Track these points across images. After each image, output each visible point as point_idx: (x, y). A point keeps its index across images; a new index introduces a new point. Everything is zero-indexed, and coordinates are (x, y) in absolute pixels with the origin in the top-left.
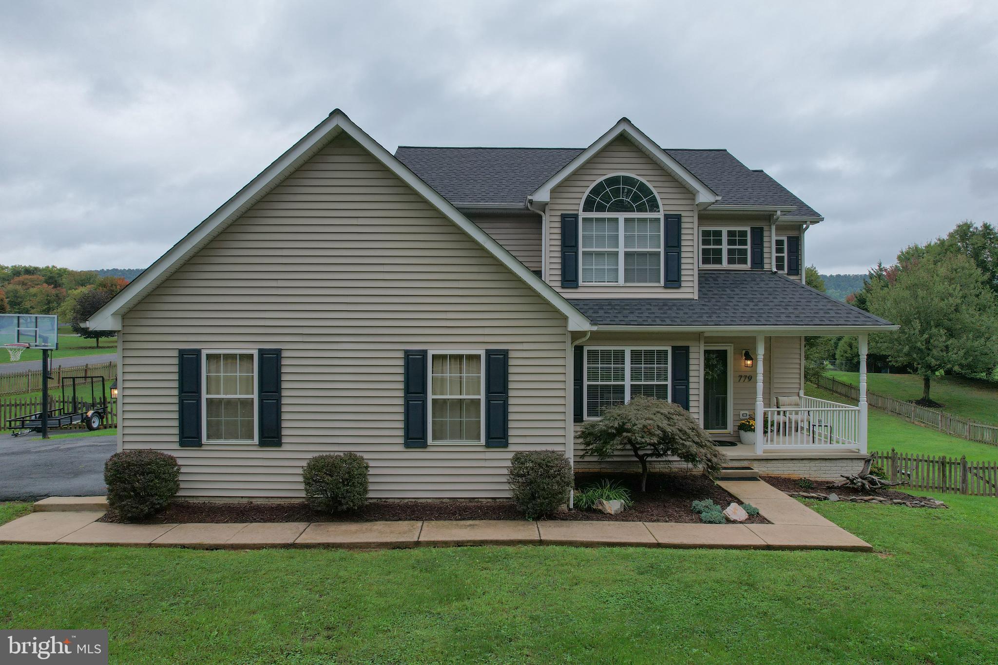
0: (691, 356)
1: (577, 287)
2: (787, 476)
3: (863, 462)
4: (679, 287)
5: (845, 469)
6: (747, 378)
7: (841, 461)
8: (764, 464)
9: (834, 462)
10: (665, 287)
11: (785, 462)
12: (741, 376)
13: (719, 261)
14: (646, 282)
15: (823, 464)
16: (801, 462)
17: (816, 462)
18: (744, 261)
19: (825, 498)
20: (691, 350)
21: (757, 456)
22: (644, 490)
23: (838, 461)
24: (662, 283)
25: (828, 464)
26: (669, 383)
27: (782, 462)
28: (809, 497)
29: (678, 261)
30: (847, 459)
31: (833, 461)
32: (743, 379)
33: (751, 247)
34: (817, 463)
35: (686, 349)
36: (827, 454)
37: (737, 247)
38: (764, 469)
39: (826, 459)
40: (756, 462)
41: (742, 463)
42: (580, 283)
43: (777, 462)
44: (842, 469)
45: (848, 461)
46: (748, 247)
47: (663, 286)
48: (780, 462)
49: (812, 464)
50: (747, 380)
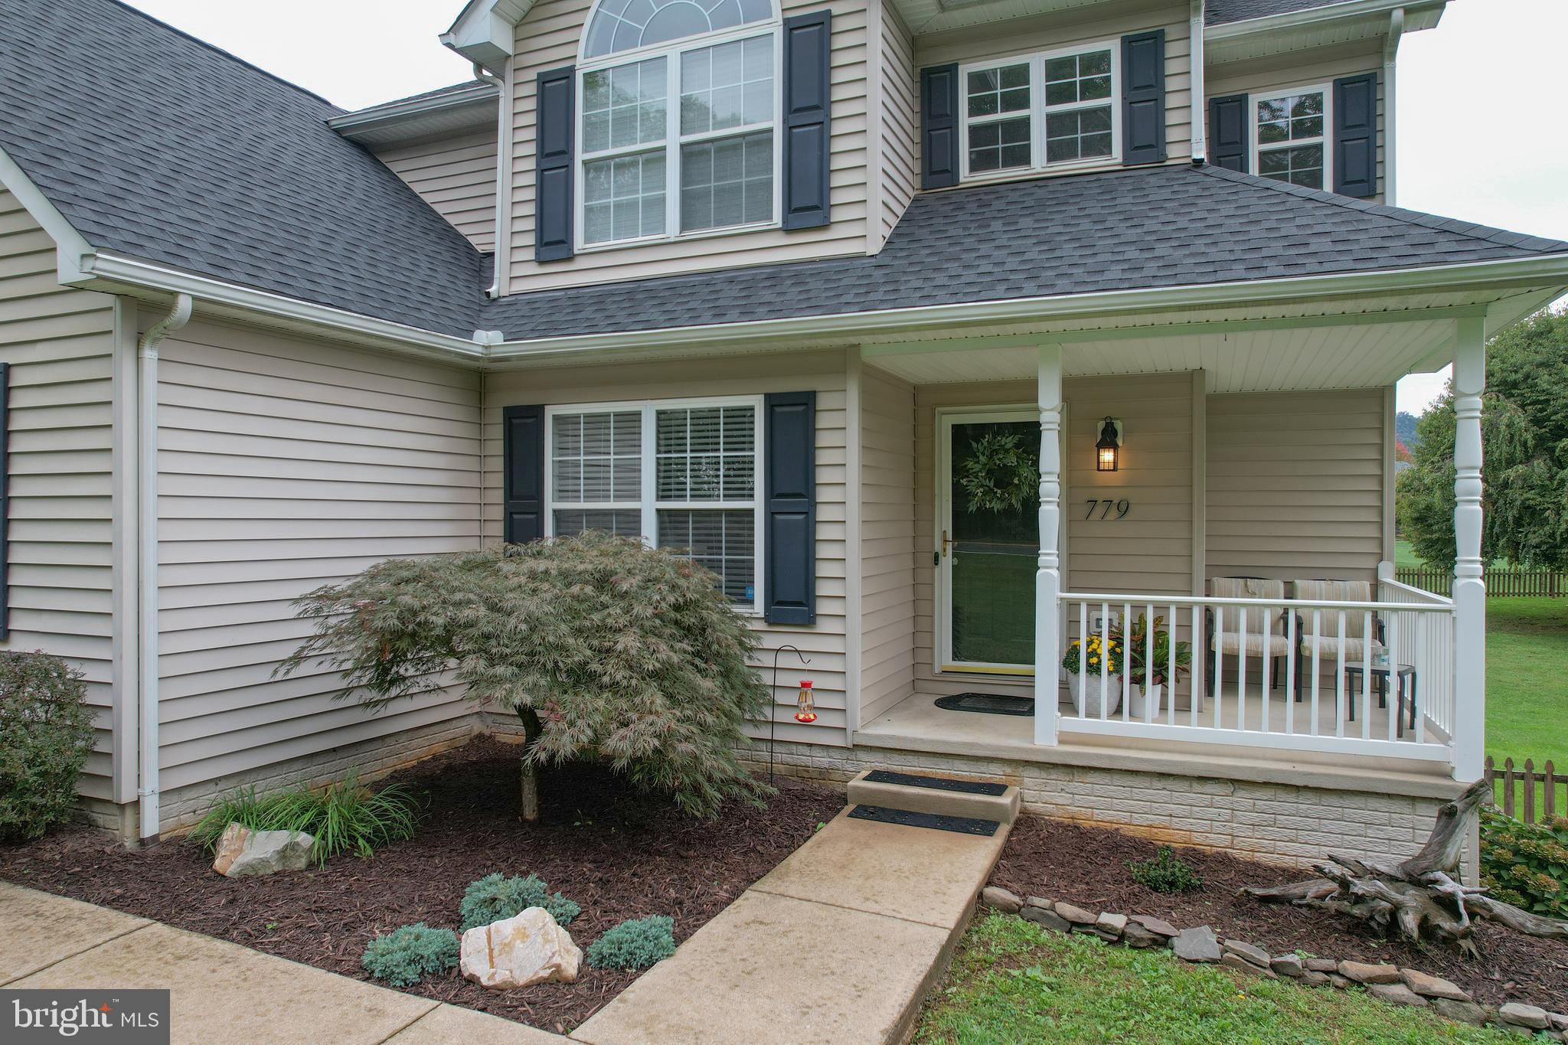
0: (823, 421)
1: (570, 258)
2: (1140, 833)
3: (1434, 811)
4: (825, 226)
5: (1382, 835)
6: (1114, 509)
7: (1359, 801)
8: (1058, 779)
9: (1335, 800)
10: (788, 230)
11: (1137, 781)
12: (1094, 502)
13: (1022, 157)
14: (737, 221)
15: (1287, 803)
16: (1197, 787)
17: (1258, 794)
18: (1102, 146)
19: (1162, 941)
20: (823, 402)
21: (1038, 751)
22: (530, 813)
23: (1348, 801)
24: (777, 218)
25: (1306, 804)
26: (757, 504)
27: (1128, 781)
28: (1086, 925)
29: (821, 149)
30: (1389, 796)
31: (1327, 799)
32: (1099, 511)
33: (1124, 98)
34: (1264, 800)
35: (807, 402)
36: (1300, 768)
37: (1079, 105)
38: (1062, 799)
39: (1297, 789)
40: (1035, 772)
41: (983, 769)
42: (579, 244)
43: (1106, 778)
44: (1370, 832)
45: (1396, 806)
46: (1115, 101)
47: (780, 225)
48: (1118, 780)
49: (1242, 799)
50: (1113, 513)
